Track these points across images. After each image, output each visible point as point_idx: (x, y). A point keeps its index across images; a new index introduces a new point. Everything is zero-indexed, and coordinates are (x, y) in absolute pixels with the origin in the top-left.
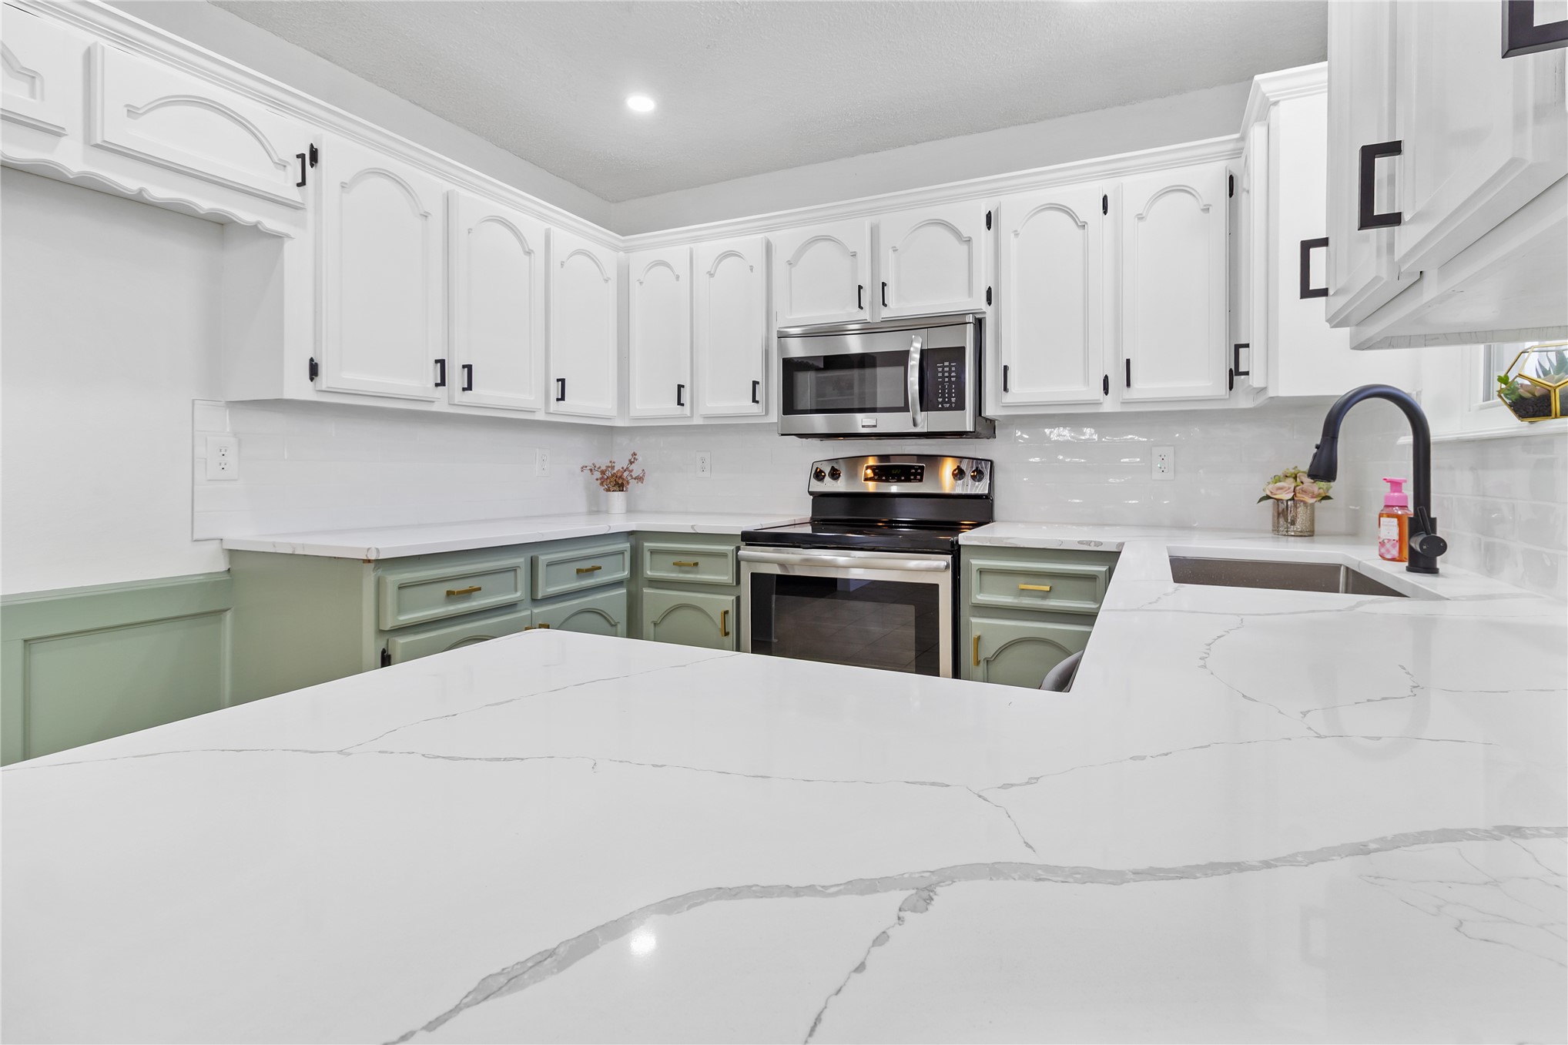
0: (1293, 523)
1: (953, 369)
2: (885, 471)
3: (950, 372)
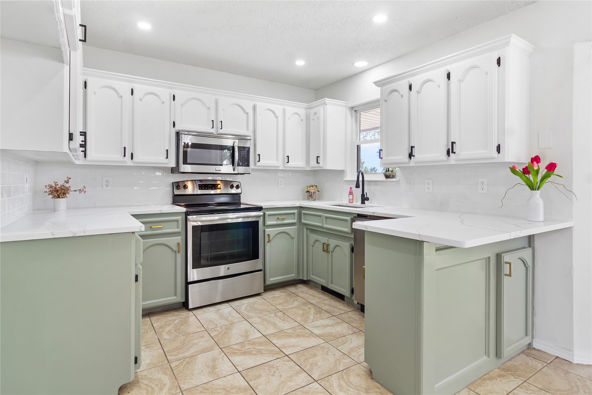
0: (313, 198)
1: (246, 154)
2: (203, 186)
3: (245, 154)
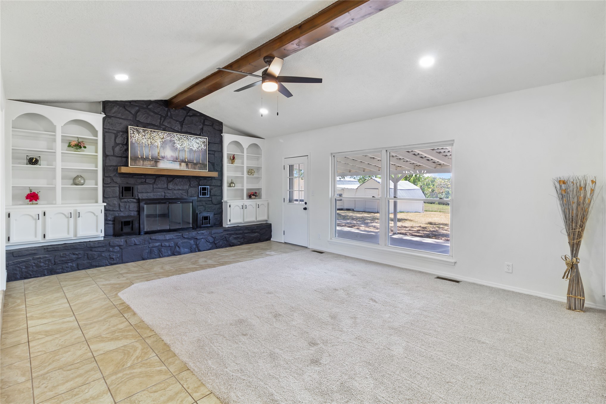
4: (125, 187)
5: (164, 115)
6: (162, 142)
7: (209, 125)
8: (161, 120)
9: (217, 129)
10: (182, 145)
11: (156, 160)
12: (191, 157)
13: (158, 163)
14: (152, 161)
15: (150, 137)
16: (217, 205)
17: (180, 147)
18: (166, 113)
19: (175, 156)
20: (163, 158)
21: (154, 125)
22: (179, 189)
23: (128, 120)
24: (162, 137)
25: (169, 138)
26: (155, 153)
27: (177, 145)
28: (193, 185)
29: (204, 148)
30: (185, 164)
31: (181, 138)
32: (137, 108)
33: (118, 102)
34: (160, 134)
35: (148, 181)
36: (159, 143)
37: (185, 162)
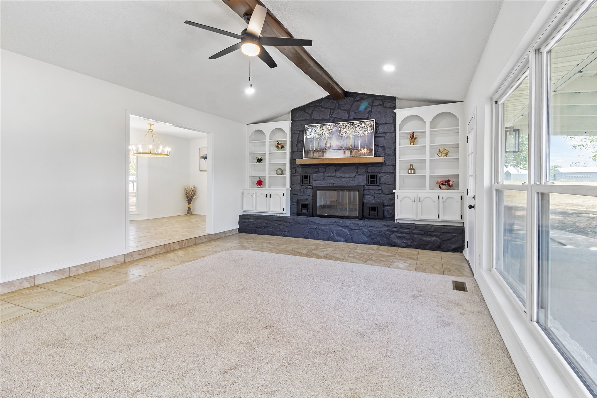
4: (304, 176)
5: (333, 108)
6: (329, 134)
7: (378, 105)
8: (330, 113)
9: (389, 107)
10: (347, 133)
11: (323, 151)
12: (356, 144)
13: (325, 153)
14: (320, 152)
15: (320, 130)
16: (389, 195)
17: (345, 135)
18: (335, 105)
19: (340, 145)
20: (329, 148)
21: (325, 119)
22: (347, 177)
23: (306, 120)
24: (329, 129)
25: (335, 129)
26: (323, 145)
27: (343, 133)
28: (360, 173)
29: (370, 131)
30: (349, 151)
31: (346, 126)
32: (313, 108)
33: (300, 108)
34: (328, 127)
35: (320, 170)
36: (327, 135)
37: (349, 149)
